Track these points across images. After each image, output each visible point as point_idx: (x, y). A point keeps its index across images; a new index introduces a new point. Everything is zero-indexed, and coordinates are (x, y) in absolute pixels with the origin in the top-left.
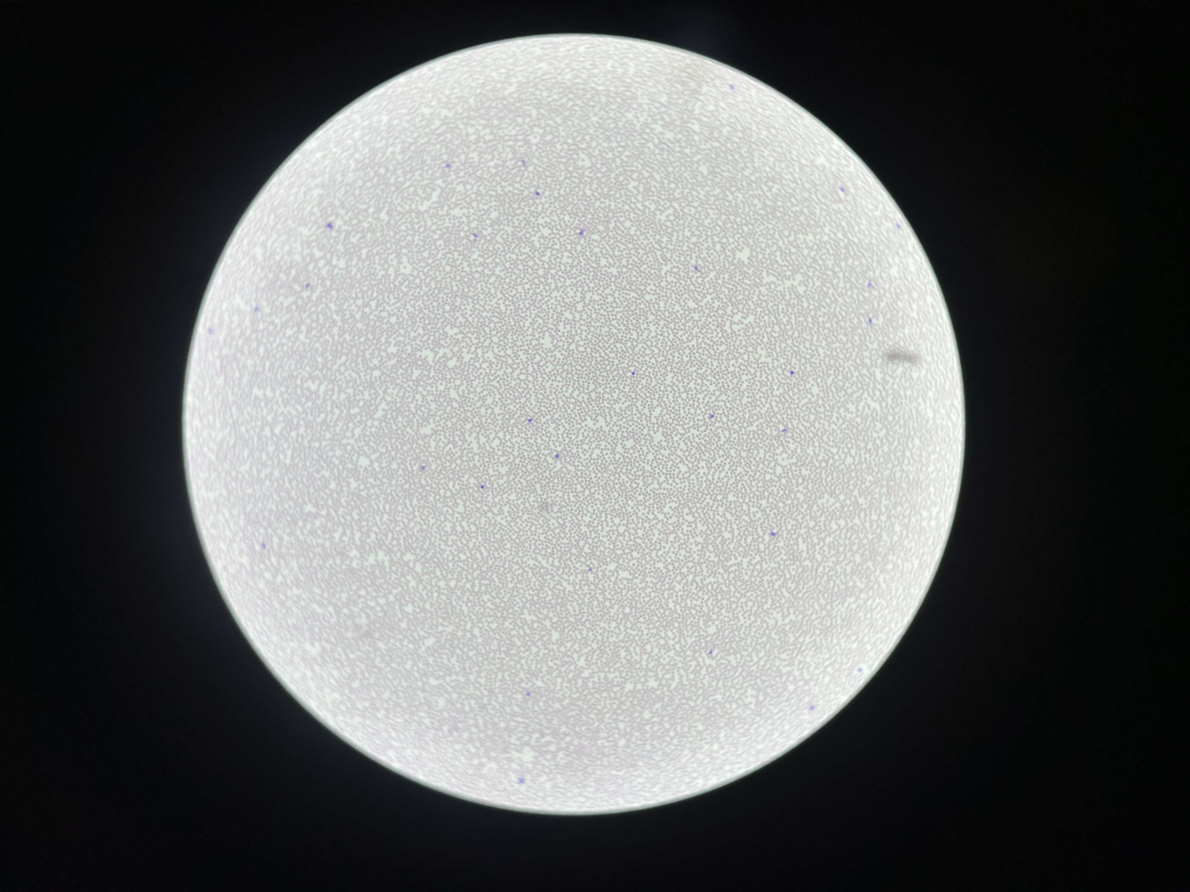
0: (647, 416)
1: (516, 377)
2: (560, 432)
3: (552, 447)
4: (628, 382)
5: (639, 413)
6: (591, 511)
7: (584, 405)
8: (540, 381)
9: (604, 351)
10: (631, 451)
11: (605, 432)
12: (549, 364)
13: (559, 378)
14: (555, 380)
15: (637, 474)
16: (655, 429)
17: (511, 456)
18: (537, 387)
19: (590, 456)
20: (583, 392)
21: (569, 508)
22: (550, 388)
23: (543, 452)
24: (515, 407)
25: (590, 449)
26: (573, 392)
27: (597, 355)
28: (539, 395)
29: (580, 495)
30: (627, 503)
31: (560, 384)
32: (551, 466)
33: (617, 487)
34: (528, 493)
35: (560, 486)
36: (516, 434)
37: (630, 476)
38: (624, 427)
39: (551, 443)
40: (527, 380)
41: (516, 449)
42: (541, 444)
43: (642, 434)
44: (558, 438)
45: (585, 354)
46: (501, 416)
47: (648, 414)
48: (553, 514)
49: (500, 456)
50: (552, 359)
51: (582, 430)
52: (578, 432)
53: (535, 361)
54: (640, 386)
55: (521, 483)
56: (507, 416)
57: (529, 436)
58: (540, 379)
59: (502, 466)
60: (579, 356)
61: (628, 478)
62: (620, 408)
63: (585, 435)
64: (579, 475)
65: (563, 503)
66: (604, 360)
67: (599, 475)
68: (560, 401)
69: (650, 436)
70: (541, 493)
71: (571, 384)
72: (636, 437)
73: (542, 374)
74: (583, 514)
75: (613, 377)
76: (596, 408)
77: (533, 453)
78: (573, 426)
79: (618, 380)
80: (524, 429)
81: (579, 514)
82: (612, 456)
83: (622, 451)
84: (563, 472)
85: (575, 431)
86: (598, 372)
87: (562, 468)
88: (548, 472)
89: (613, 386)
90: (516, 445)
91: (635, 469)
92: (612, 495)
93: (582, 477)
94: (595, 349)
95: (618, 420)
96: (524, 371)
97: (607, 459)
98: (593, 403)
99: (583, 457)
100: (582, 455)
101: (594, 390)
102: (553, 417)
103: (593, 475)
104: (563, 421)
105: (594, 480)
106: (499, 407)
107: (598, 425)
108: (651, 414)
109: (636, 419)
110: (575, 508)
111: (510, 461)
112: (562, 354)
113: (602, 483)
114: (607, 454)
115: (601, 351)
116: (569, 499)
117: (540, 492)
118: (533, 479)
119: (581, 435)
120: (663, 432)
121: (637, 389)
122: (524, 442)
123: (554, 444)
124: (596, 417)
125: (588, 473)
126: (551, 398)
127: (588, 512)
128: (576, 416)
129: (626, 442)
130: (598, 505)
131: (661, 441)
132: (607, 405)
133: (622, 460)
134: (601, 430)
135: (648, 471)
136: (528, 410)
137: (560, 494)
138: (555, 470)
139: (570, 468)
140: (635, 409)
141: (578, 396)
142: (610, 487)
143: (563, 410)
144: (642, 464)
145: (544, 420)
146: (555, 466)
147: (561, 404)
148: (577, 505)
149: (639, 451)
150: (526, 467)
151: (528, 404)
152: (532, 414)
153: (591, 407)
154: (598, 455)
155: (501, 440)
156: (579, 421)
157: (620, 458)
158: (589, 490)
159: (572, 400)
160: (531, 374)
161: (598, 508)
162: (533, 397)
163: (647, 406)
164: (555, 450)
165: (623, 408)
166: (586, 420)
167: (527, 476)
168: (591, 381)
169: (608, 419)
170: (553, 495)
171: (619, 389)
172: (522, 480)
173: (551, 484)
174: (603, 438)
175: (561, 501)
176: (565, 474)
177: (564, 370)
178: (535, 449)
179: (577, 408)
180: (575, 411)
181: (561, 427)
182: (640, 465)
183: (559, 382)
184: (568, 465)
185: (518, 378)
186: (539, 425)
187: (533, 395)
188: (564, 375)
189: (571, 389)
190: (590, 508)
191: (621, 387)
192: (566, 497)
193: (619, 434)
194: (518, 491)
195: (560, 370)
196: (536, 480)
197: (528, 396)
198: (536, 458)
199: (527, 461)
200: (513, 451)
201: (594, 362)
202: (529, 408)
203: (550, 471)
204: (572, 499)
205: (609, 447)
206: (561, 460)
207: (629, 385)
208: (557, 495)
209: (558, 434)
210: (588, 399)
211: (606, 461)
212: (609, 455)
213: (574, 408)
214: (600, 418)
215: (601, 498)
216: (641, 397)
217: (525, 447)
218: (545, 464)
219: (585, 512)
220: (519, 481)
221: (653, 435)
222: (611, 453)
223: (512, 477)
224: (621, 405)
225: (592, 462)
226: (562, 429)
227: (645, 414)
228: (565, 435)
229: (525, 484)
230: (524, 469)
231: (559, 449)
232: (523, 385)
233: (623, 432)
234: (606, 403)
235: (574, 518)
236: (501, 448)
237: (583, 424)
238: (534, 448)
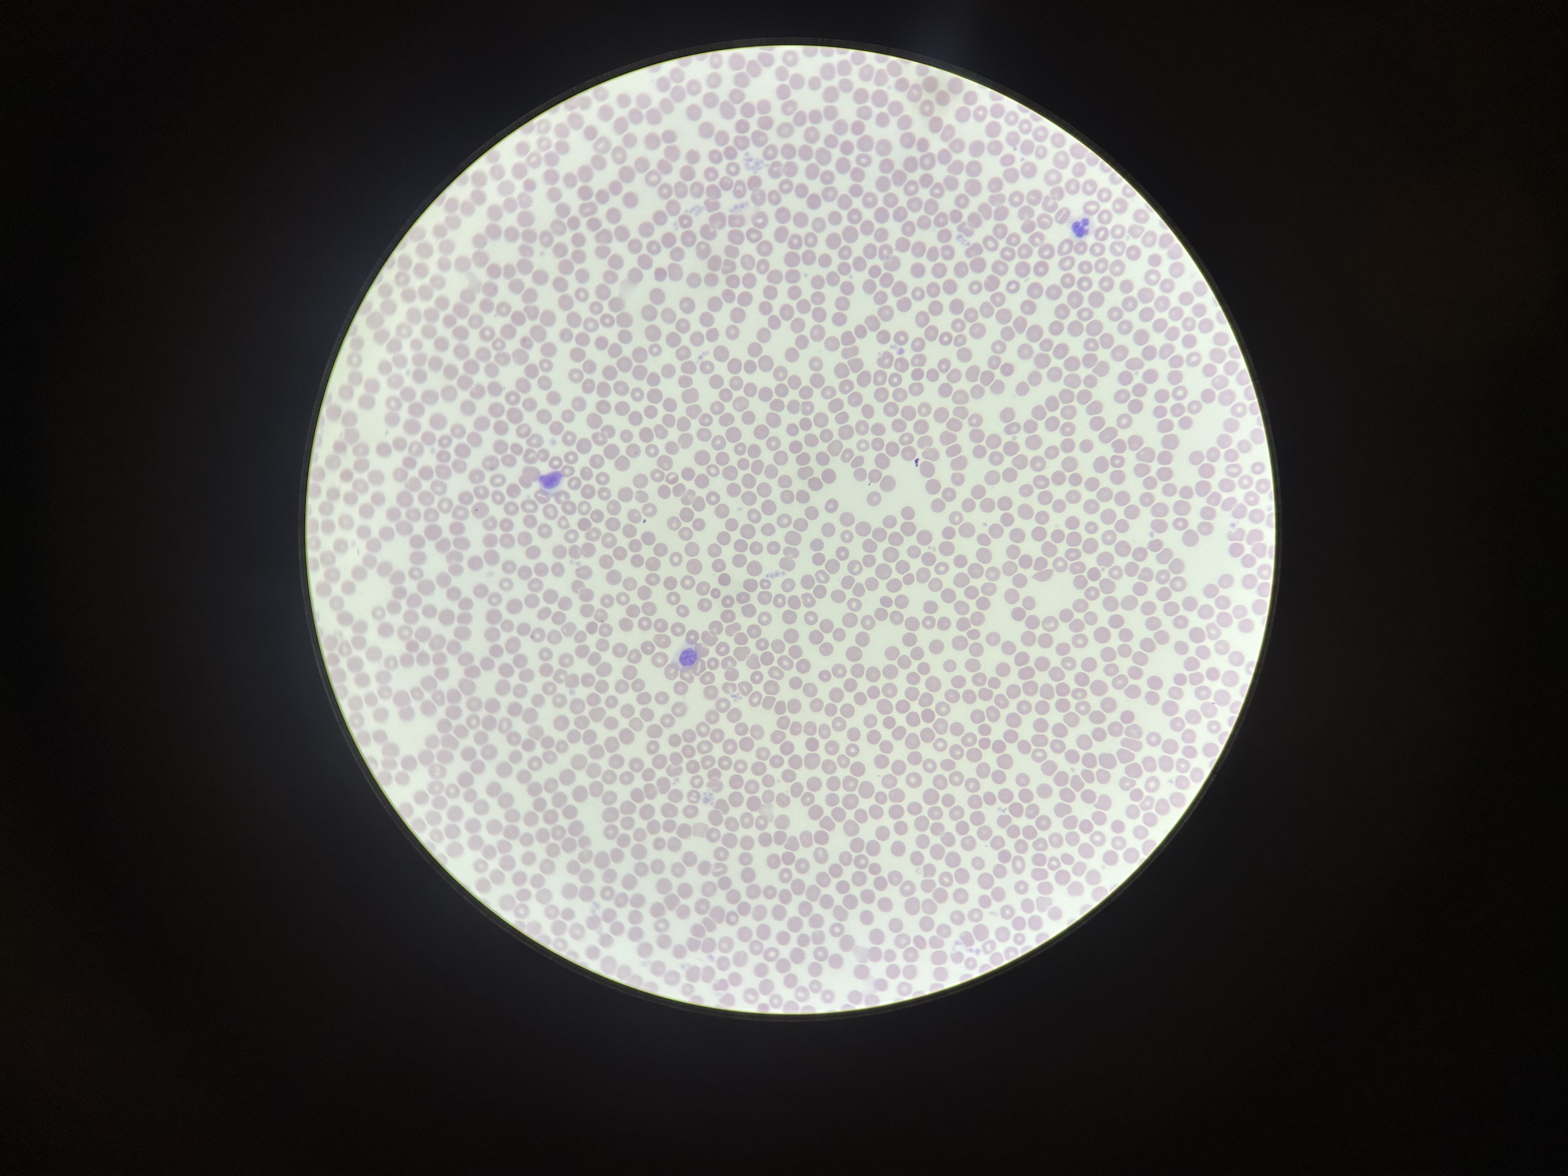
0: (1148, 454)
1: (464, 247)
2: (704, 539)
3: (667, 613)
4: (1054, 276)
5: (1108, 435)
6: (863, 941)
7: (820, 403)
8: (596, 280)
9: (926, 110)
10: (1063, 634)
11: (925, 537)
12: (637, 185)
13: (691, 263)
14: (675, 272)
15: (1098, 749)
16: (1194, 520)
17: (452, 663)
18: (582, 309)
19: (853, 654)
20: (818, 333)
21: (748, 921)
22: (649, 313)
23: (617, 637)
24: (467, 408)
25: (850, 621)
26: (764, 335)
27: (892, 133)
28: (591, 351)
29: (803, 853)
30: (1043, 904)
31: (702, 296)
32: (659, 711)
33: (991, 814)
34: (539, 849)
35: (705, 810)
36: (478, 548)
37: (1062, 764)
38: (1026, 512)
39: (659, 594)
40: (525, 266)
41: (479, 624)
42: (607, 601)
43: (1123, 548)
44: (695, 567)
45: (825, 128)
46: (397, 458)
47: (1154, 440)
48: (664, 956)
49: (391, 662)
50: (655, 156)
51: (814, 530)
52: (793, 539)
53: (567, 165)
54: (1115, 298)
55: (506, 801)
56: (428, 459)
57: (547, 558)
58: (596, 267)
59: (407, 715)
60: (798, 139)
61: (1049, 768)
62: (1007, 414)
63: (829, 553)
64: (801, 750)
65: (719, 899)
66: (929, 161)
67: (900, 752)
68: (700, 381)
69: (1165, 556)
70: (608, 846)
71: (758, 294)
72: (1090, 561)
73: (605, 237)
74: (822, 954)
75: (974, 250)
76: (879, 417)
77: (568, 645)
78: (769, 508)
79: (1000, 268)
80: (519, 527)
81: (798, 956)
82: (962, 657)
83: (1014, 631)
84: (718, 736)
85: (779, 536)
86: (894, 229)
87: (712, 717)
88: (642, 738)
89: (973, 302)
90: (480, 608)
91: (1086, 726)
92: (966, 862)
93: (812, 762)
94: (880, 98)
95: (992, 478)
96: (508, 220)
97: (937, 670)
98: (868, 393)
99: (819, 662)
100: (811, 652)
101: (872, 322)
102: (665, 462)
103: (868, 753)
104: (719, 484)
105: (874, 776)
106: (380, 409)
107: (892, 504)
108: (1171, 442)
109: (1086, 469)
110: (778, 926)
111: (444, 686)
112: (706, 130)
113: (914, 795)
114: (937, 647)
115: (910, 109)
116: (748, 875)
117: (601, 844)
118: (567, 777)
119: (805, 552)
120: (1236, 536)
121: (1100, 314)
122: (520, 590)
123: (673, 599)
124: (882, 462)
125: (842, 739)
126: (653, 365)
127: (847, 943)
128: (781, 458)
129: (1033, 588)
130: (899, 911)
131: (1227, 580)
132: (937, 402)
133: (1013, 678)
134: (909, 529)
135: (1155, 739)
136: (543, 430)
137: (703, 849)
138: (680, 726)
139: (753, 716)
140: (1082, 419)
141: (792, 355)
142: (957, 813)
143: (717, 429)
144: (1123, 702)
145: (619, 480)
146: (680, 710)
147: (707, 396)
148: (792, 910)
149: (1102, 635)
150: (530, 716)
151: (538, 394)
152: (559, 450)
153: (855, 415)
154: (891, 652)
155: (398, 578)
156: (799, 485)
157: (1003, 670)
158: (851, 829)
159: (763, 379)
160: (546, 238)
161: (896, 925)
162: (562, 362)
163: (1149, 402)
164: (678, 630)
165: (1023, 415)
166: (830, 476)
167: (536, 764)
168: (859, 278)
169: (943, 471)
170: (670, 858)
171: (1004, 316)
172: (510, 785)
173: (659, 801)
174: (916, 565)
175: (709, 890)
176: (729, 746)
177: (718, 219)
178: (581, 623)
179: (787, 418)
180: (779, 432)
181: (707, 514)
182: (1110, 705)
183: (694, 280)
184: (742, 704)
185: (481, 258)
186: (597, 503)
187: (564, 349)
188: (719, 244)
189: (755, 320)
190: (854, 926)
191: (1014, 303)
192: (734, 869)
193: (999, 549)
194: (490, 839)
195: (702, 219)
196: (583, 779)
197: (535, 355)
198: (581, 667)
199: (535, 687)
200: (463, 634)
201: (873, 173)
202: (543, 417)
203: (655, 732)
204: (766, 877)
205: (946, 610)
206: (707, 679)
207: (1054, 293)
208: (690, 858)
209: (692, 549)
210: (840, 370)
211: (934, 684)
212: (949, 652)
213: (774, 421)
214: (899, 467)
215: (912, 874)
216: (1120, 353)
217: (528, 616)
218: (629, 697)
219: (832, 945)
220: (493, 789)
221: (1180, 550)
222: (959, 644)
223: (458, 766)
224: (1009, 398)
225: (863, 685)
226: (715, 525)
227: (1136, 441)
228: (728, 553)
229: (524, 802)
230: (520, 726)
231: (699, 622)
232: (504, 294)
233: (1018, 535)
234: (931, 389)
235: (775, 976)
236: (396, 621)
237: (818, 499)
238: (574, 615)
